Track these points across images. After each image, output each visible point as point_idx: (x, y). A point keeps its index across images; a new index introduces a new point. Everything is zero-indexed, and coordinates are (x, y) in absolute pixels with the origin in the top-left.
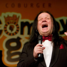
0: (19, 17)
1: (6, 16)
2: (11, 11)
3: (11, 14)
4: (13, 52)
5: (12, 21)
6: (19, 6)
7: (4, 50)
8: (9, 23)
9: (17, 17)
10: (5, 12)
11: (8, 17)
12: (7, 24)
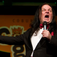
0: (22, 29)
1: (13, 28)
2: (17, 25)
3: (17, 27)
4: (18, 54)
5: (17, 32)
6: (23, 21)
7: (12, 53)
8: (15, 33)
9: (21, 29)
10: (12, 25)
11: (15, 29)
12: (14, 34)
